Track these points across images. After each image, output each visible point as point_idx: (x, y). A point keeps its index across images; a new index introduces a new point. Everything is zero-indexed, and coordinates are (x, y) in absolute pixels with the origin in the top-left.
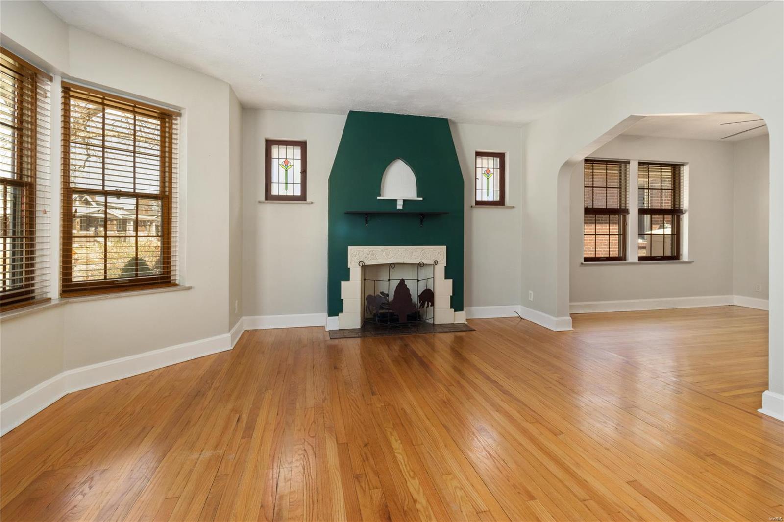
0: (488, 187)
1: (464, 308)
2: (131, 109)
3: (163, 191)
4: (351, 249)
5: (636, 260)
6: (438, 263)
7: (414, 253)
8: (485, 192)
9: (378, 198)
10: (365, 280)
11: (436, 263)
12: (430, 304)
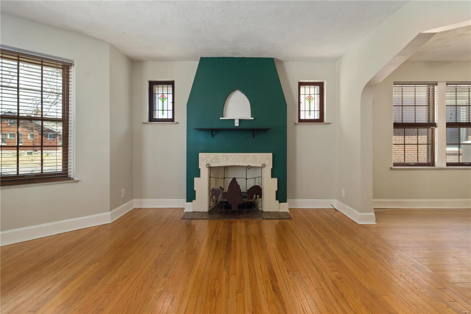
0: (310, 108)
1: (287, 200)
2: (40, 63)
3: (63, 116)
4: (201, 155)
5: (445, 166)
6: (266, 166)
7: (247, 159)
8: (307, 113)
9: (221, 118)
10: (210, 177)
11: (264, 166)
12: (258, 196)
